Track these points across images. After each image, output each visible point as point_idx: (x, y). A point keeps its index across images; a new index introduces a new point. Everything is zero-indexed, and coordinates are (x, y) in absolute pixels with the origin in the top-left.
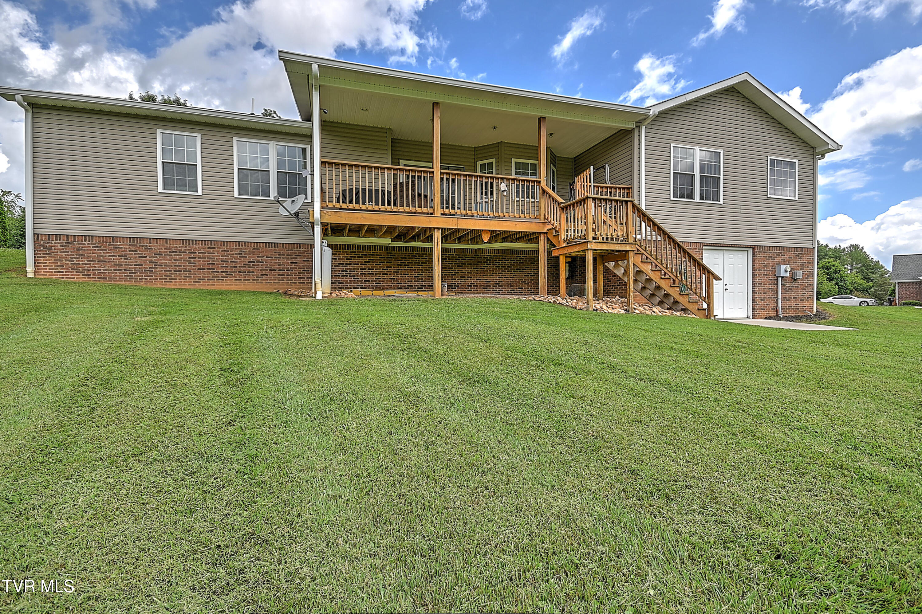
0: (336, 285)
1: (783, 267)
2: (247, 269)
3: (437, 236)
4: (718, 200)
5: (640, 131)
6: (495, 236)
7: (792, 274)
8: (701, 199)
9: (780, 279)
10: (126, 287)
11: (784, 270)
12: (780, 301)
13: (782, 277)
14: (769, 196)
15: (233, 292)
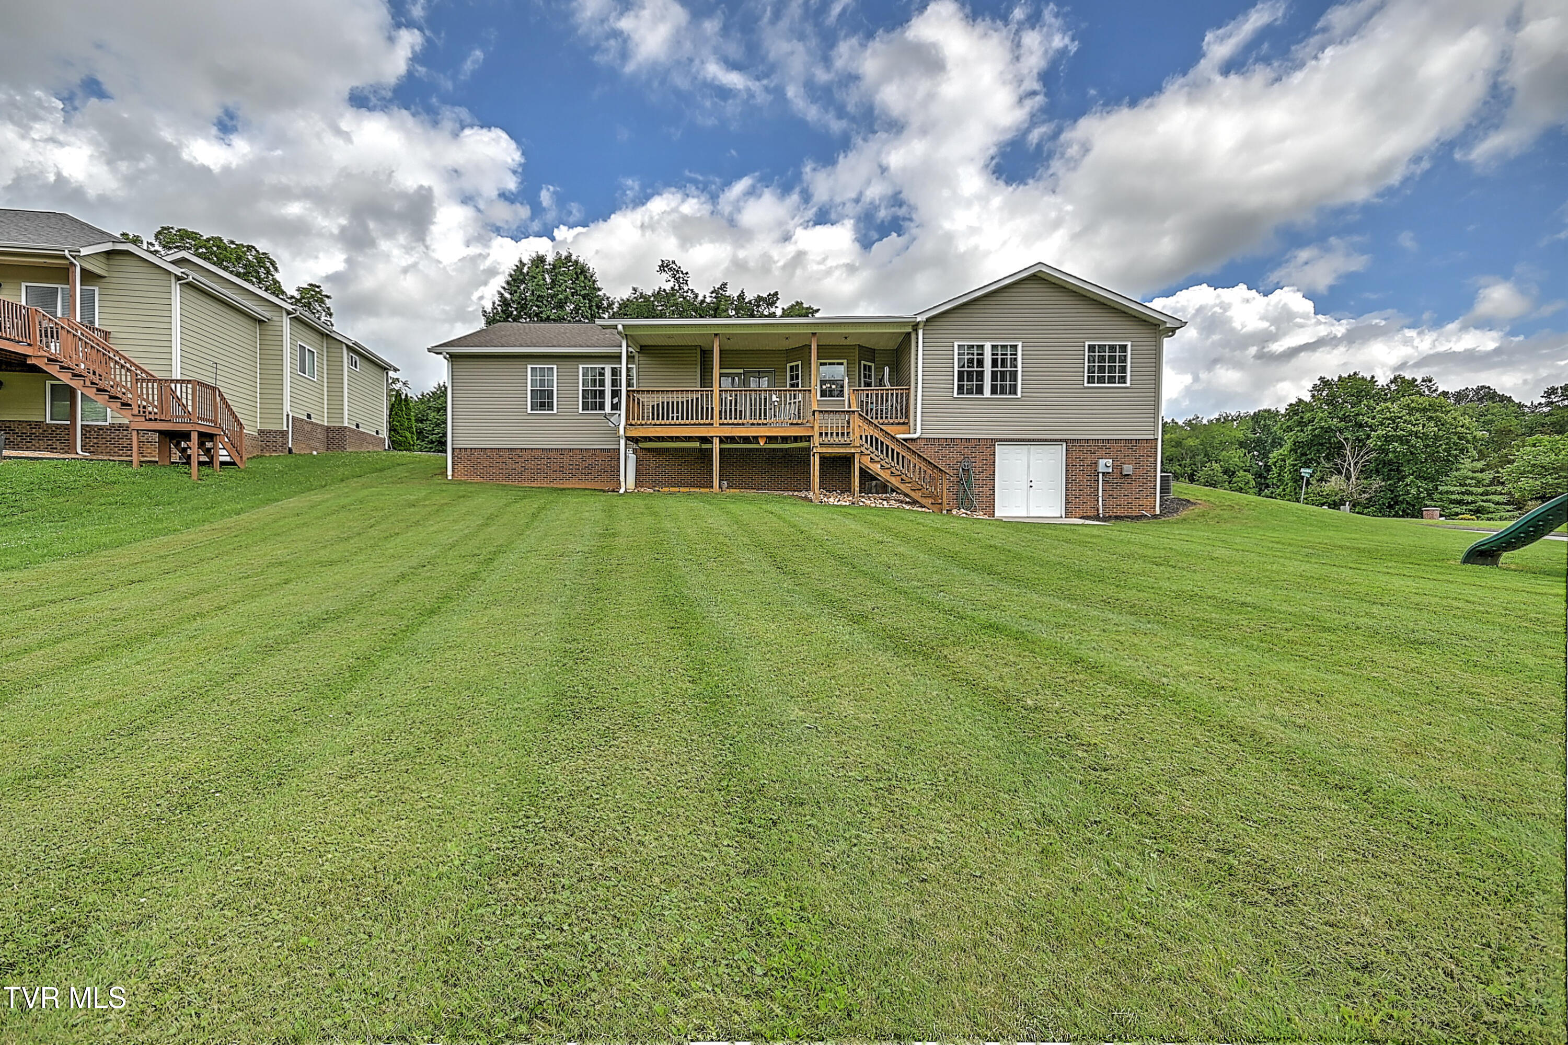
0: (638, 482)
1: (1102, 462)
2: (587, 471)
3: (716, 441)
4: (1015, 393)
5: (917, 335)
6: (770, 439)
7: (1118, 467)
8: (992, 393)
9: (1101, 475)
10: (505, 486)
11: (1105, 464)
12: (1100, 499)
13: (1103, 473)
14: (1086, 385)
15: (569, 489)
